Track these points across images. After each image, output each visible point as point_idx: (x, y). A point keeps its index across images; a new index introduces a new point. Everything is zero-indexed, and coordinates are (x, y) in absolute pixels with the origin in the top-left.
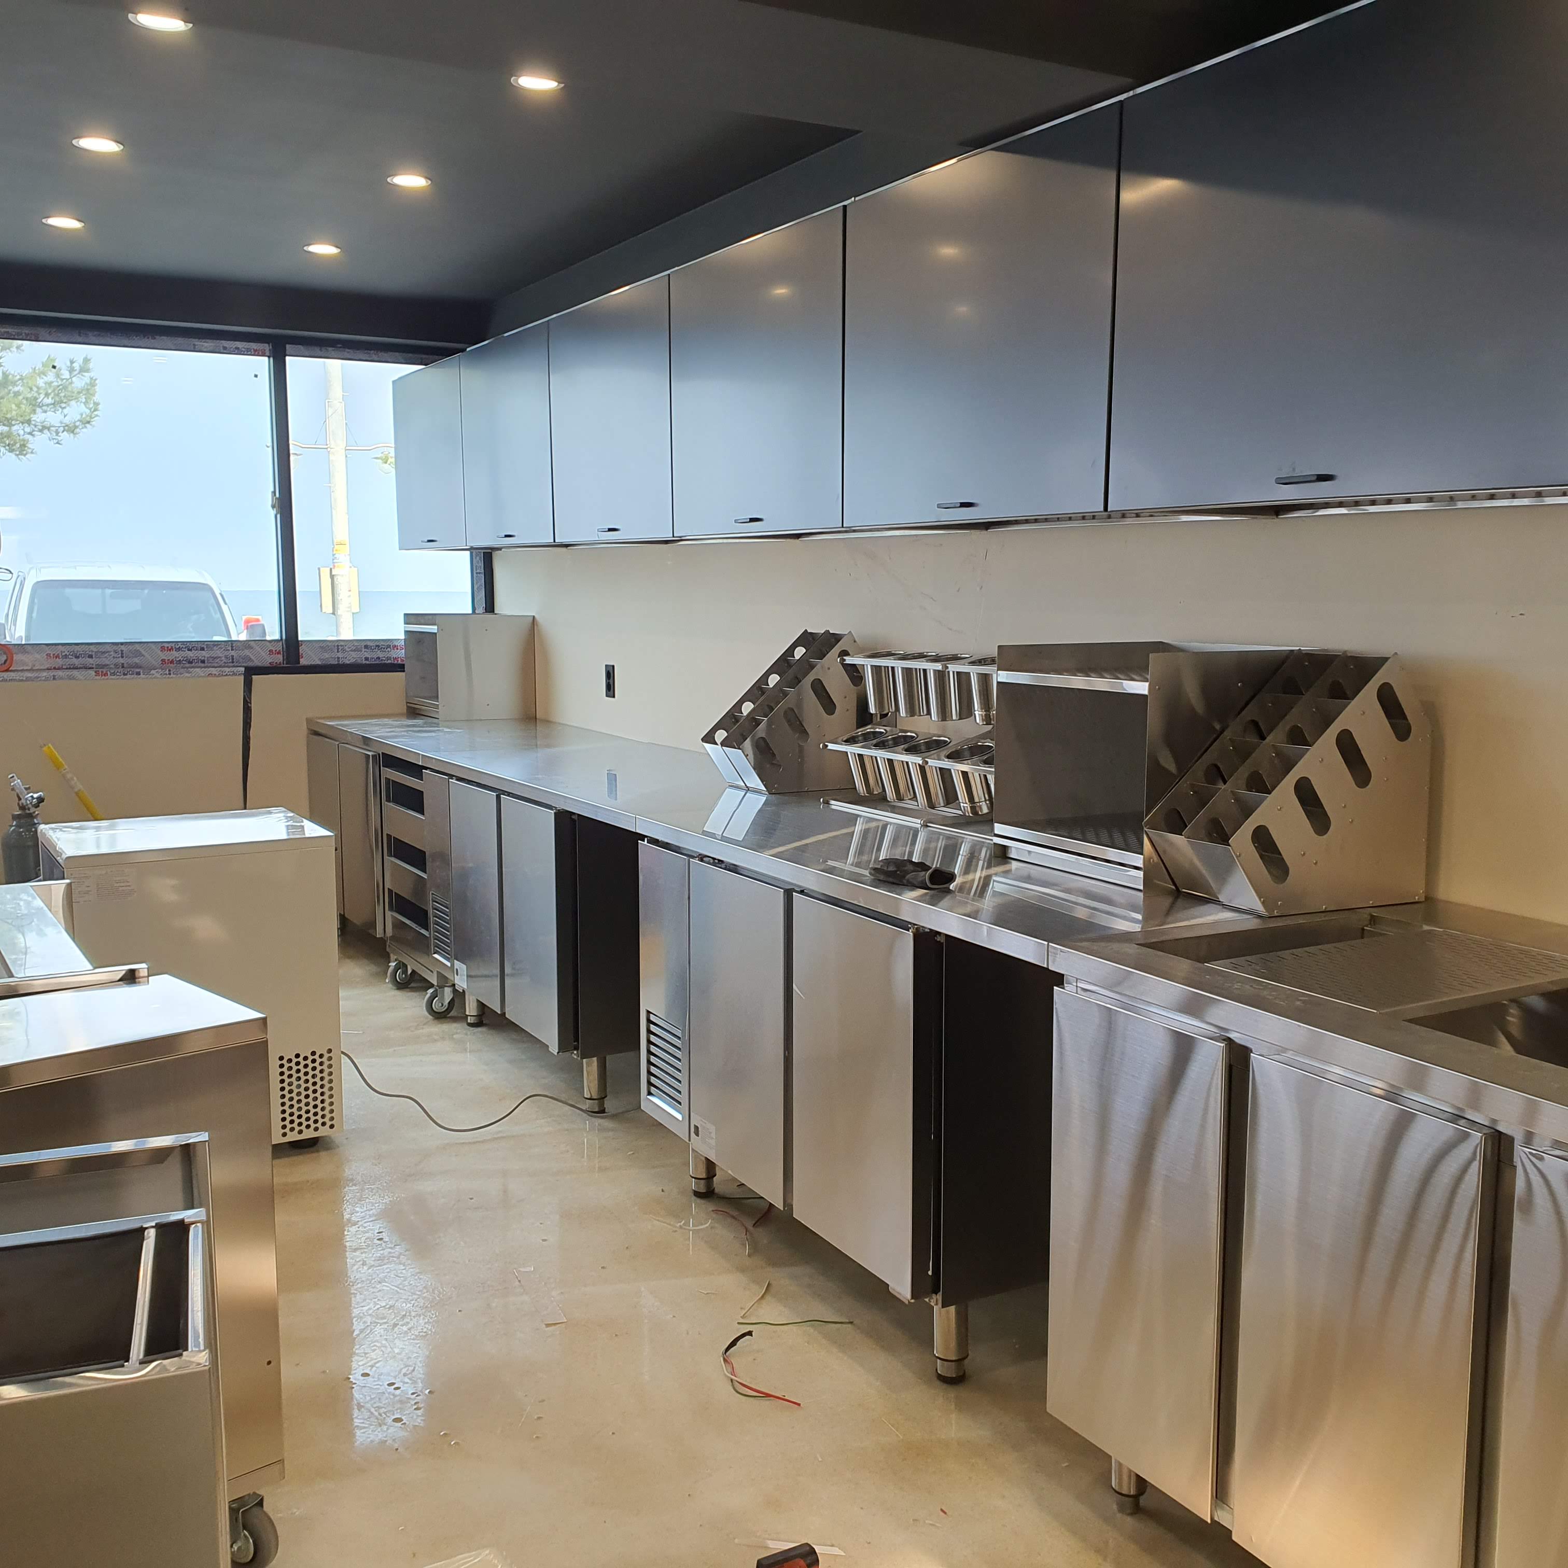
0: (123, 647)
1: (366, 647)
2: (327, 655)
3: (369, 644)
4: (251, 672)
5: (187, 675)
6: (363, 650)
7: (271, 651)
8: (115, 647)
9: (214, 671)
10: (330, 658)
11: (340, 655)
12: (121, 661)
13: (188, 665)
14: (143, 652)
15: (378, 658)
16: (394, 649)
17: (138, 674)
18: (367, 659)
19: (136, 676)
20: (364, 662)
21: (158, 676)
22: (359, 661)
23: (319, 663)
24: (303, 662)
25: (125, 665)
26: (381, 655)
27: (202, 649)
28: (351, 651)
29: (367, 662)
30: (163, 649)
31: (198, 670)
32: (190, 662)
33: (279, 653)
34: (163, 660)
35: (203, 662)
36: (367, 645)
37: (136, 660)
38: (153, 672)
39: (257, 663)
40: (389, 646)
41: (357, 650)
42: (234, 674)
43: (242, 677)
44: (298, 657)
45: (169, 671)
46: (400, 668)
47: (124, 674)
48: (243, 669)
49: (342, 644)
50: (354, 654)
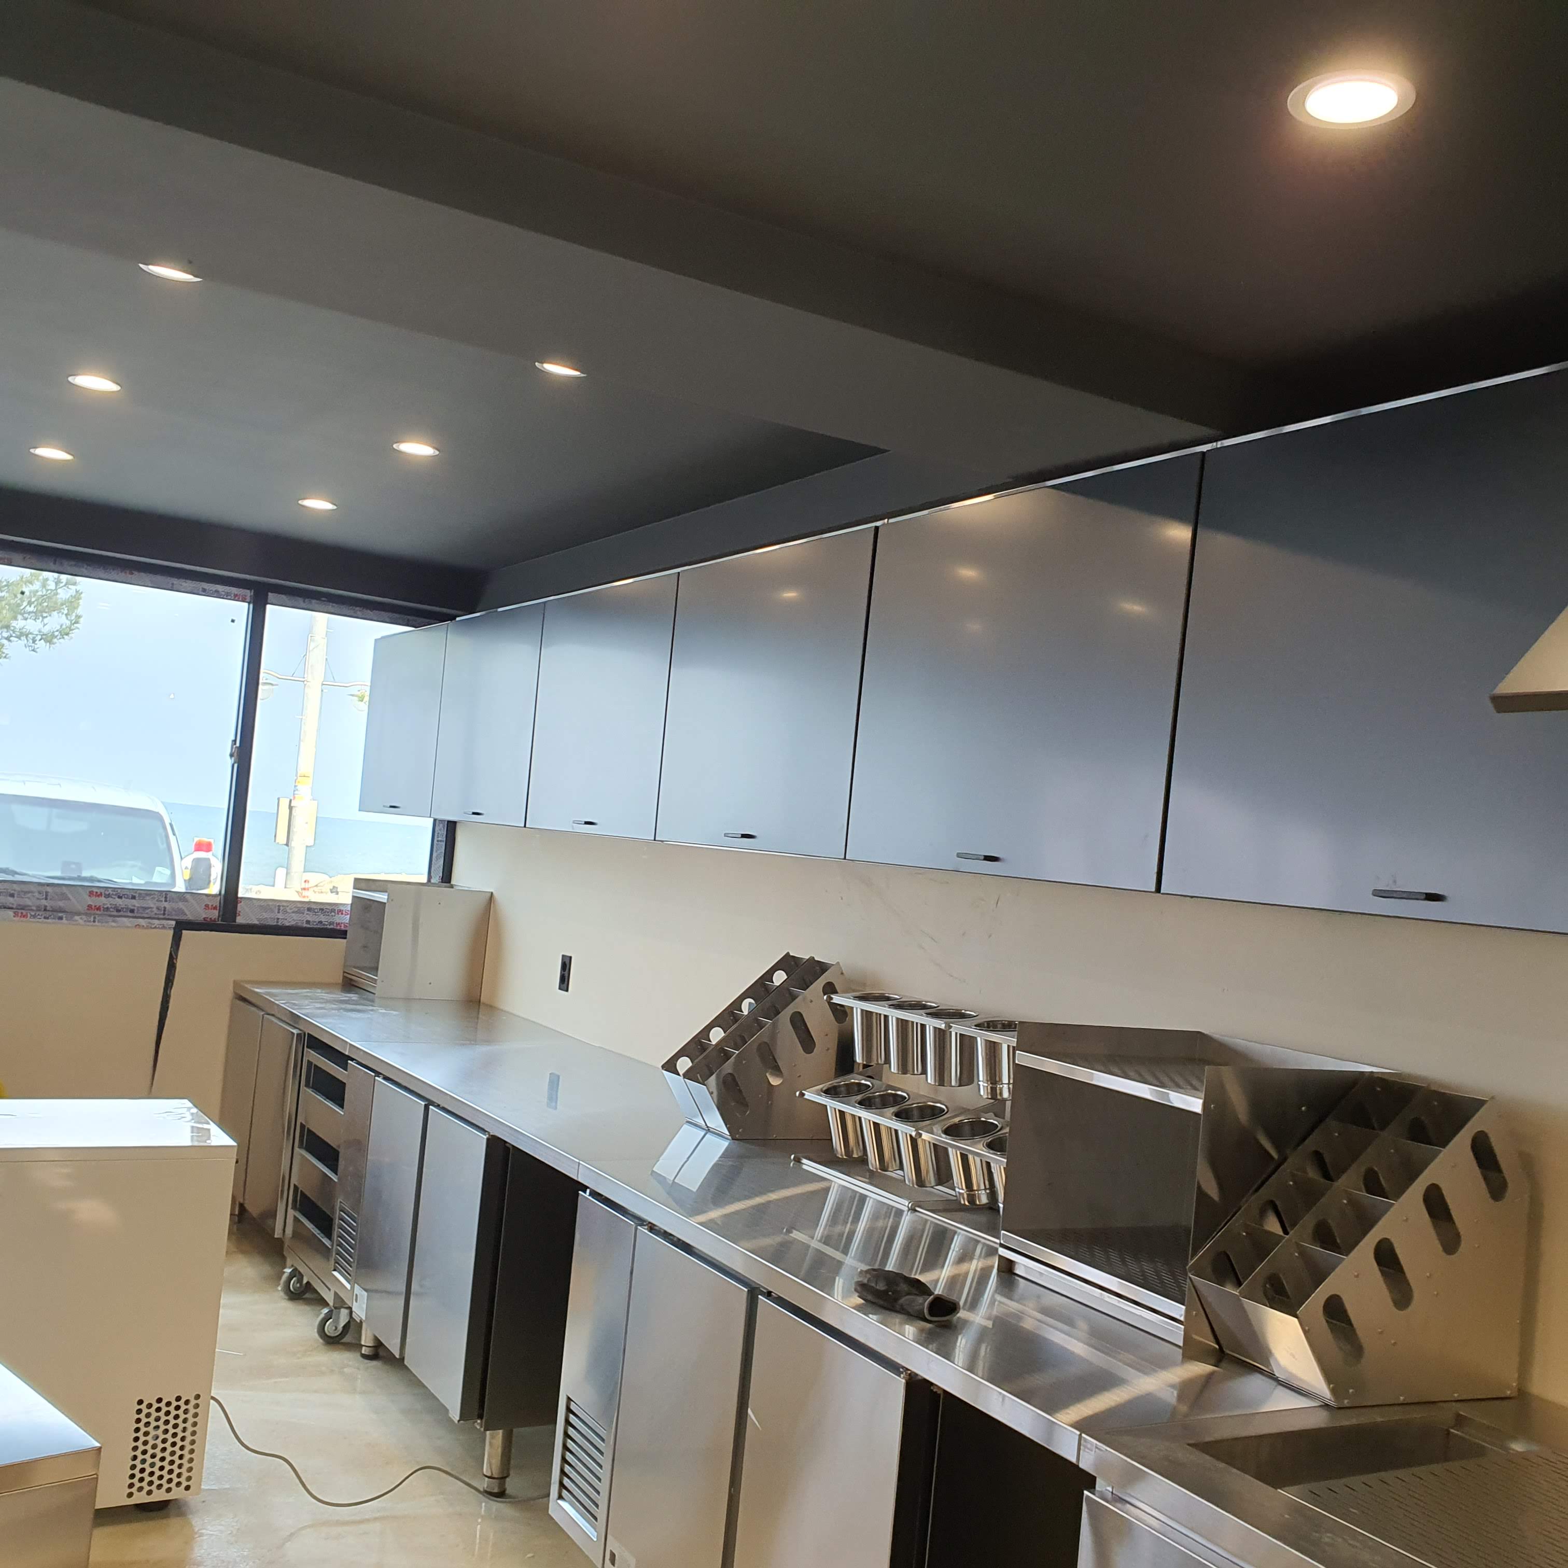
0: (49, 889)
1: (309, 909)
2: (265, 915)
3: (313, 906)
4: (182, 926)
5: (113, 924)
6: (306, 912)
7: (207, 906)
8: (40, 888)
9: (142, 922)
10: (269, 918)
11: (280, 916)
12: (44, 902)
13: (115, 913)
14: (70, 896)
15: (321, 922)
16: (338, 914)
17: (61, 918)
18: (308, 922)
19: (57, 920)
20: (305, 925)
21: (81, 922)
22: (300, 924)
23: (256, 922)
24: (240, 920)
25: (48, 908)
26: (323, 918)
27: (134, 897)
28: (293, 912)
29: (308, 926)
30: (91, 893)
31: (125, 920)
32: (118, 911)
33: (215, 908)
34: (90, 907)
35: (132, 911)
36: (311, 907)
37: (61, 904)
38: (77, 918)
39: (190, 917)
40: (333, 911)
41: (299, 912)
42: (164, 927)
43: (171, 932)
44: (234, 914)
45: (95, 918)
46: (342, 934)
47: (45, 918)
48: (173, 923)
49: (285, 904)
50: (295, 916)
